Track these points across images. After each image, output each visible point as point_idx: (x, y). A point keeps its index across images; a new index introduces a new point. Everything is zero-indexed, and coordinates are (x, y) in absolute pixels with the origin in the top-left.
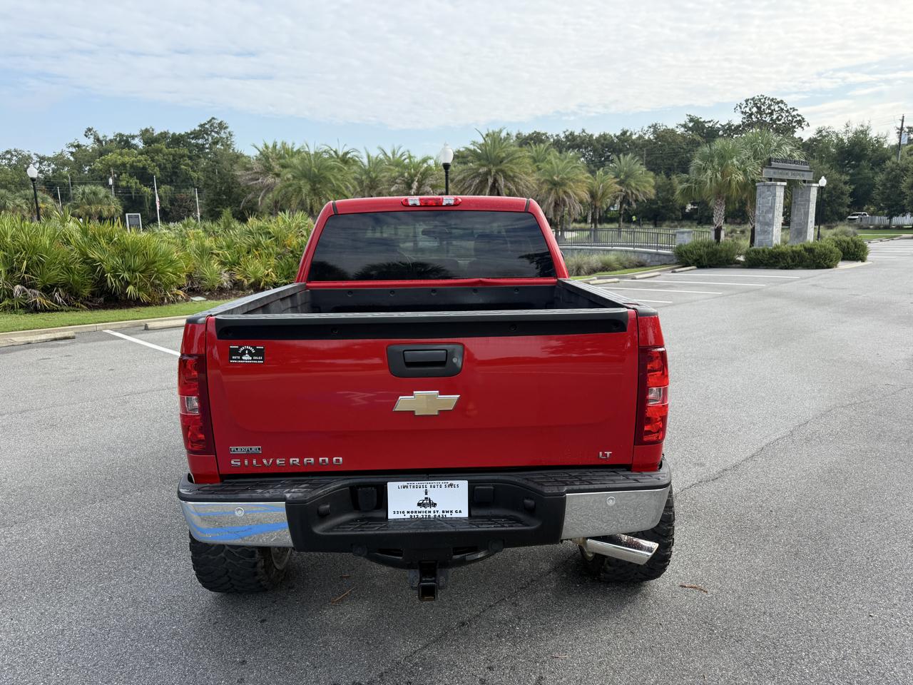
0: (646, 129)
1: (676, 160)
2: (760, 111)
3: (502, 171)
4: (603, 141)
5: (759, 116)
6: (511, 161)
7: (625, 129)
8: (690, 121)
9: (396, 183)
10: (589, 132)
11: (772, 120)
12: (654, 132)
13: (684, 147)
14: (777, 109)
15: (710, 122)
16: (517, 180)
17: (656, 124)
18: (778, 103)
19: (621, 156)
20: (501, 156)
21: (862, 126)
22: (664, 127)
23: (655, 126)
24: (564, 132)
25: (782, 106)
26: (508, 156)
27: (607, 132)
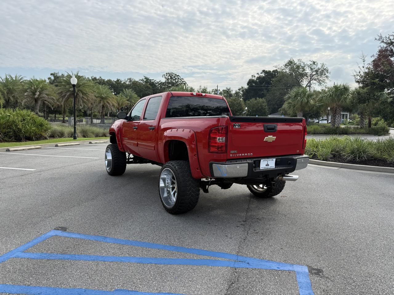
0: (127, 80)
1: (141, 93)
2: (171, 78)
3: (80, 90)
4: (109, 83)
5: (171, 80)
6: (84, 86)
7: (119, 79)
8: (145, 79)
9: (27, 92)
10: (103, 78)
11: (176, 82)
12: (130, 81)
13: (144, 89)
14: (177, 78)
15: (153, 80)
16: (87, 95)
17: (131, 78)
18: (178, 76)
19: (127, 90)
20: (80, 84)
21: (205, 87)
22: (134, 80)
23: (130, 79)
24: (92, 77)
25: (179, 77)
26: (83, 84)
27: (111, 79)
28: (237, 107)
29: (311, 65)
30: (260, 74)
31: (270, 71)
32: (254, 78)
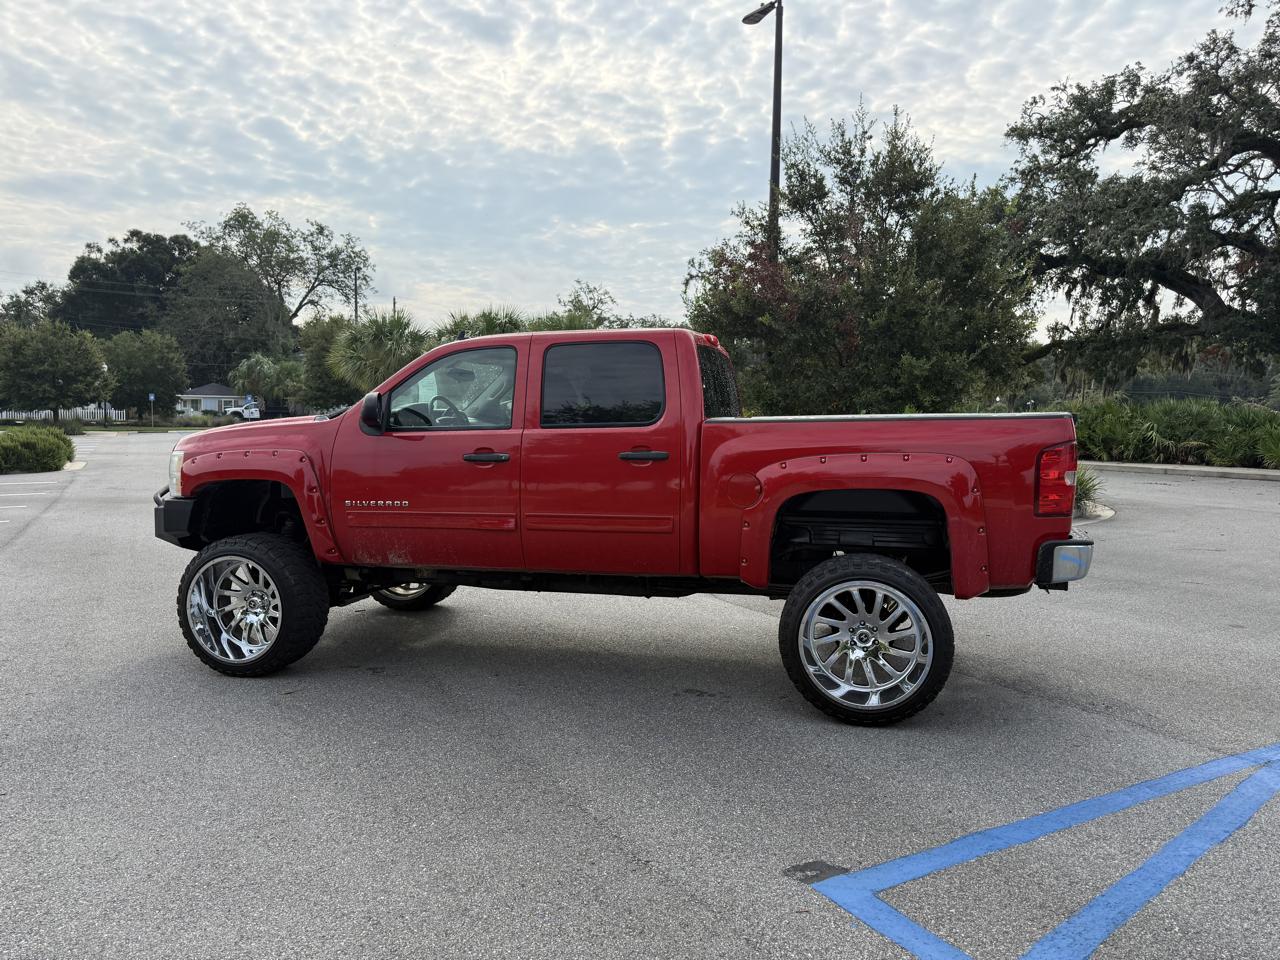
28: (69, 360)
29: (312, 235)
30: (122, 245)
31: (159, 239)
32: (98, 255)
